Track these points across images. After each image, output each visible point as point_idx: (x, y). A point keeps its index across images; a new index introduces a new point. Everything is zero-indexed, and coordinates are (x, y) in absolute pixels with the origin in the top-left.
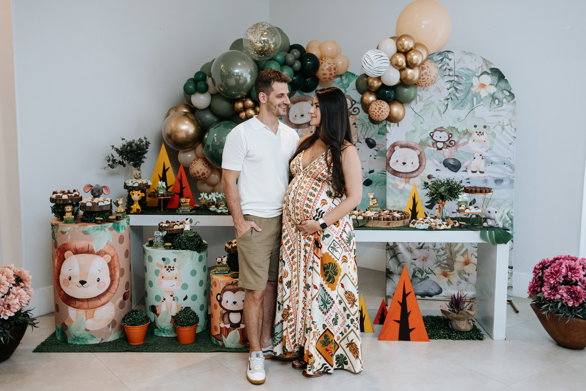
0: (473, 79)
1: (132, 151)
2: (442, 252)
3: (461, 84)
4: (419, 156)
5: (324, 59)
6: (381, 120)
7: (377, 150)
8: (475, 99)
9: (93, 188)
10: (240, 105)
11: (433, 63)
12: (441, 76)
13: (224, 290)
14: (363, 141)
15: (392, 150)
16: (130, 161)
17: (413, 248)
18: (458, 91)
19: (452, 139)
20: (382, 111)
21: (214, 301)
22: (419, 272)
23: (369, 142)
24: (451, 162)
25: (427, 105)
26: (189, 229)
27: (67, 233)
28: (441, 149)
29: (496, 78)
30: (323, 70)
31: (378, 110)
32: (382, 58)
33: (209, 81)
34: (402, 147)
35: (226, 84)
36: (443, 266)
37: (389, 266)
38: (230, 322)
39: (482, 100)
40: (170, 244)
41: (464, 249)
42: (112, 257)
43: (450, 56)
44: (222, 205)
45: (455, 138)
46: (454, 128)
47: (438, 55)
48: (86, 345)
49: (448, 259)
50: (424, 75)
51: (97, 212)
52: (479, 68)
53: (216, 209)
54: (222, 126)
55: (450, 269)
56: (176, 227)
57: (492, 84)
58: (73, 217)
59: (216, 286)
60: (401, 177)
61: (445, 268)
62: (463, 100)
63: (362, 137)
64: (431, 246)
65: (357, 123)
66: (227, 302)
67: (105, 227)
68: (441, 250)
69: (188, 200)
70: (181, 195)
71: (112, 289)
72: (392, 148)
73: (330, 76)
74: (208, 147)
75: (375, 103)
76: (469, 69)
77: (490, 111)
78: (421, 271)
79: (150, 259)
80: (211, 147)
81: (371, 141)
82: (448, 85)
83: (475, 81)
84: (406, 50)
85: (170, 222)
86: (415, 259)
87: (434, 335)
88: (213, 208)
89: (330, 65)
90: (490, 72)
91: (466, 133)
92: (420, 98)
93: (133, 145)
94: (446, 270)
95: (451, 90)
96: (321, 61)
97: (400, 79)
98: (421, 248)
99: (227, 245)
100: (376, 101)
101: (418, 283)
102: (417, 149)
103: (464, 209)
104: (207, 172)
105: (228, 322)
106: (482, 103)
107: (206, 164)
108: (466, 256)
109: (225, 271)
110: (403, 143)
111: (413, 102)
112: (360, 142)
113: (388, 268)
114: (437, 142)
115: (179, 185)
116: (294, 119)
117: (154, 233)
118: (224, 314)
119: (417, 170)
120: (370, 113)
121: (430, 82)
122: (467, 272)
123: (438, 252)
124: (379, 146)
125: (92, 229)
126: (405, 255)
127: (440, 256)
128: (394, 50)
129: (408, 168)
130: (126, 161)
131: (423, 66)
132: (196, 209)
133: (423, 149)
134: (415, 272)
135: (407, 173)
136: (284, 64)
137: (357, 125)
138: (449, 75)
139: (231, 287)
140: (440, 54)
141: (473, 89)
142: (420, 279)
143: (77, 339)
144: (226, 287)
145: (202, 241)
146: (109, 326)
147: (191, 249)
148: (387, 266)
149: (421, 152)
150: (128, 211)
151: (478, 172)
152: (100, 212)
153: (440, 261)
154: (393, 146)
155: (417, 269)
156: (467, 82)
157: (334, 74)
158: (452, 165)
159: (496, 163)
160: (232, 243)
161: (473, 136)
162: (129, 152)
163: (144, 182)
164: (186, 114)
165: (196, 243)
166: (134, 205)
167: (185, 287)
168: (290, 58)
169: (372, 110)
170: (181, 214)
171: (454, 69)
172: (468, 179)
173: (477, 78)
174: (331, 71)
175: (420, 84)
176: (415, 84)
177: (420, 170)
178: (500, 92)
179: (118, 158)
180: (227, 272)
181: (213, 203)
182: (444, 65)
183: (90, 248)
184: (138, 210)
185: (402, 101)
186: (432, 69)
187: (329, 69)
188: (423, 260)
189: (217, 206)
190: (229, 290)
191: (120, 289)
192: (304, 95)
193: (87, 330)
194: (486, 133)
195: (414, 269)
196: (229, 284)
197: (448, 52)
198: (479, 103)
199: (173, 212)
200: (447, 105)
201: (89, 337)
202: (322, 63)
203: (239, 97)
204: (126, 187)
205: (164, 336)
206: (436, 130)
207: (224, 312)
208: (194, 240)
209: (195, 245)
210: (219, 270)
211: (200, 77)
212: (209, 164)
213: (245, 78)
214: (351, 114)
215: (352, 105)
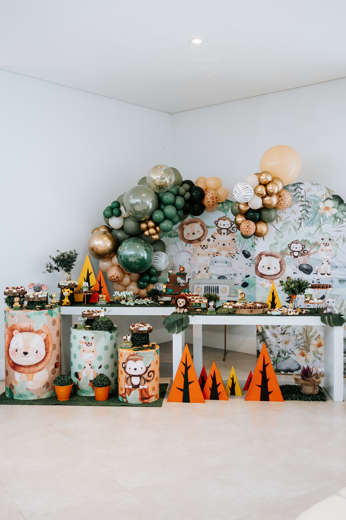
0: (320, 204)
1: (64, 260)
2: (300, 337)
3: (310, 207)
4: (280, 262)
5: (208, 191)
6: (249, 235)
7: (251, 260)
8: (321, 218)
9: (34, 286)
10: (144, 226)
11: (288, 192)
12: (295, 202)
13: (128, 360)
14: (241, 253)
15: (260, 258)
16: (63, 267)
17: (278, 333)
18: (308, 213)
19: (305, 249)
20: (250, 228)
21: (121, 368)
22: (283, 352)
23: (245, 253)
24: (305, 267)
25: (285, 224)
26: (103, 316)
27: (15, 317)
28: (297, 257)
29: (336, 203)
30: (207, 199)
31: (246, 227)
32: (248, 189)
33: (122, 208)
34: (267, 255)
35: (134, 210)
36: (302, 348)
37: (259, 348)
38: (132, 384)
39: (327, 219)
40: (89, 326)
41: (317, 335)
42: (47, 335)
43: (301, 186)
44: (130, 300)
45: (307, 248)
46: (306, 240)
47: (292, 186)
48: (27, 400)
49: (305, 342)
50: (281, 201)
51: (37, 302)
52: (324, 195)
53: (125, 302)
54: (131, 241)
55: (307, 350)
56: (94, 315)
57: (334, 206)
58: (20, 305)
59: (122, 357)
60: (267, 279)
61: (303, 349)
62: (312, 219)
63: (240, 250)
64: (292, 332)
65: (235, 239)
66: (130, 369)
67: (42, 313)
68: (299, 335)
69: (105, 296)
70: (100, 292)
71: (46, 359)
72: (259, 256)
73: (213, 204)
75: (244, 222)
76: (316, 196)
77: (334, 227)
78: (284, 352)
79: (75, 338)
80: (122, 257)
81: (246, 253)
82: (301, 208)
83: (321, 205)
84: (265, 182)
85: (91, 311)
86: (279, 343)
87: (288, 397)
88: (123, 302)
89: (213, 195)
90: (332, 198)
91: (316, 244)
92: (280, 219)
93: (65, 255)
94: (303, 351)
95: (303, 212)
96: (206, 192)
97: (263, 204)
98: (284, 333)
99: (131, 327)
100: (245, 221)
101: (282, 361)
102: (278, 257)
103: (309, 300)
104: (120, 276)
105: (130, 384)
106: (327, 222)
107: (119, 270)
108: (318, 340)
109: (129, 346)
110: (268, 253)
111: (275, 221)
112: (238, 253)
113: (258, 349)
114: (293, 251)
115: (99, 285)
116: (187, 236)
117: (78, 318)
118: (128, 378)
119: (279, 273)
120: (241, 230)
121: (286, 206)
122: (320, 352)
123: (297, 337)
124: (253, 257)
125: (33, 314)
126: (271, 339)
127: (299, 340)
128: (257, 183)
129: (272, 272)
130: (60, 267)
131: (280, 194)
132: (110, 302)
133: (283, 257)
134: (279, 353)
135: (271, 276)
136: (177, 195)
137: (235, 241)
138: (301, 201)
139: (133, 357)
140: (294, 185)
141: (320, 211)
142: (284, 358)
143: (21, 396)
144: (129, 357)
145: (113, 324)
146: (44, 386)
147: (105, 330)
148: (258, 348)
149: (281, 260)
150: (60, 304)
151: (326, 274)
152: (39, 302)
153: (299, 344)
154: (260, 255)
155: (281, 351)
156: (315, 206)
157: (215, 202)
158: (306, 269)
159: (339, 267)
160: (134, 326)
161: (321, 247)
162: (62, 261)
163: (73, 282)
164: (105, 233)
165: (109, 326)
166: (65, 300)
167: (100, 358)
168: (182, 190)
169: (242, 228)
170: (99, 306)
171: (305, 197)
172: (319, 280)
173: (323, 203)
174: (214, 199)
175: (279, 208)
176: (275, 208)
177: (281, 273)
178: (340, 213)
179: (55, 265)
180: (131, 347)
181: (124, 299)
182: (297, 194)
183: (31, 328)
184: (68, 303)
185: (266, 221)
186: (288, 197)
187: (212, 198)
188: (285, 343)
189: (127, 301)
190: (131, 359)
191: (52, 360)
192: (194, 218)
193: (28, 389)
194: (331, 244)
195: (278, 350)
196: (131, 355)
197: (300, 183)
198: (325, 222)
199: (94, 304)
200: (301, 223)
201: (29, 394)
202: (207, 194)
203: (143, 219)
204: (59, 286)
205: (84, 395)
206: (292, 243)
207: (128, 376)
208: (107, 324)
209: (108, 327)
210: (124, 345)
211: (115, 205)
212: (122, 270)
213: (148, 205)
214: (231, 232)
215: (232, 225)
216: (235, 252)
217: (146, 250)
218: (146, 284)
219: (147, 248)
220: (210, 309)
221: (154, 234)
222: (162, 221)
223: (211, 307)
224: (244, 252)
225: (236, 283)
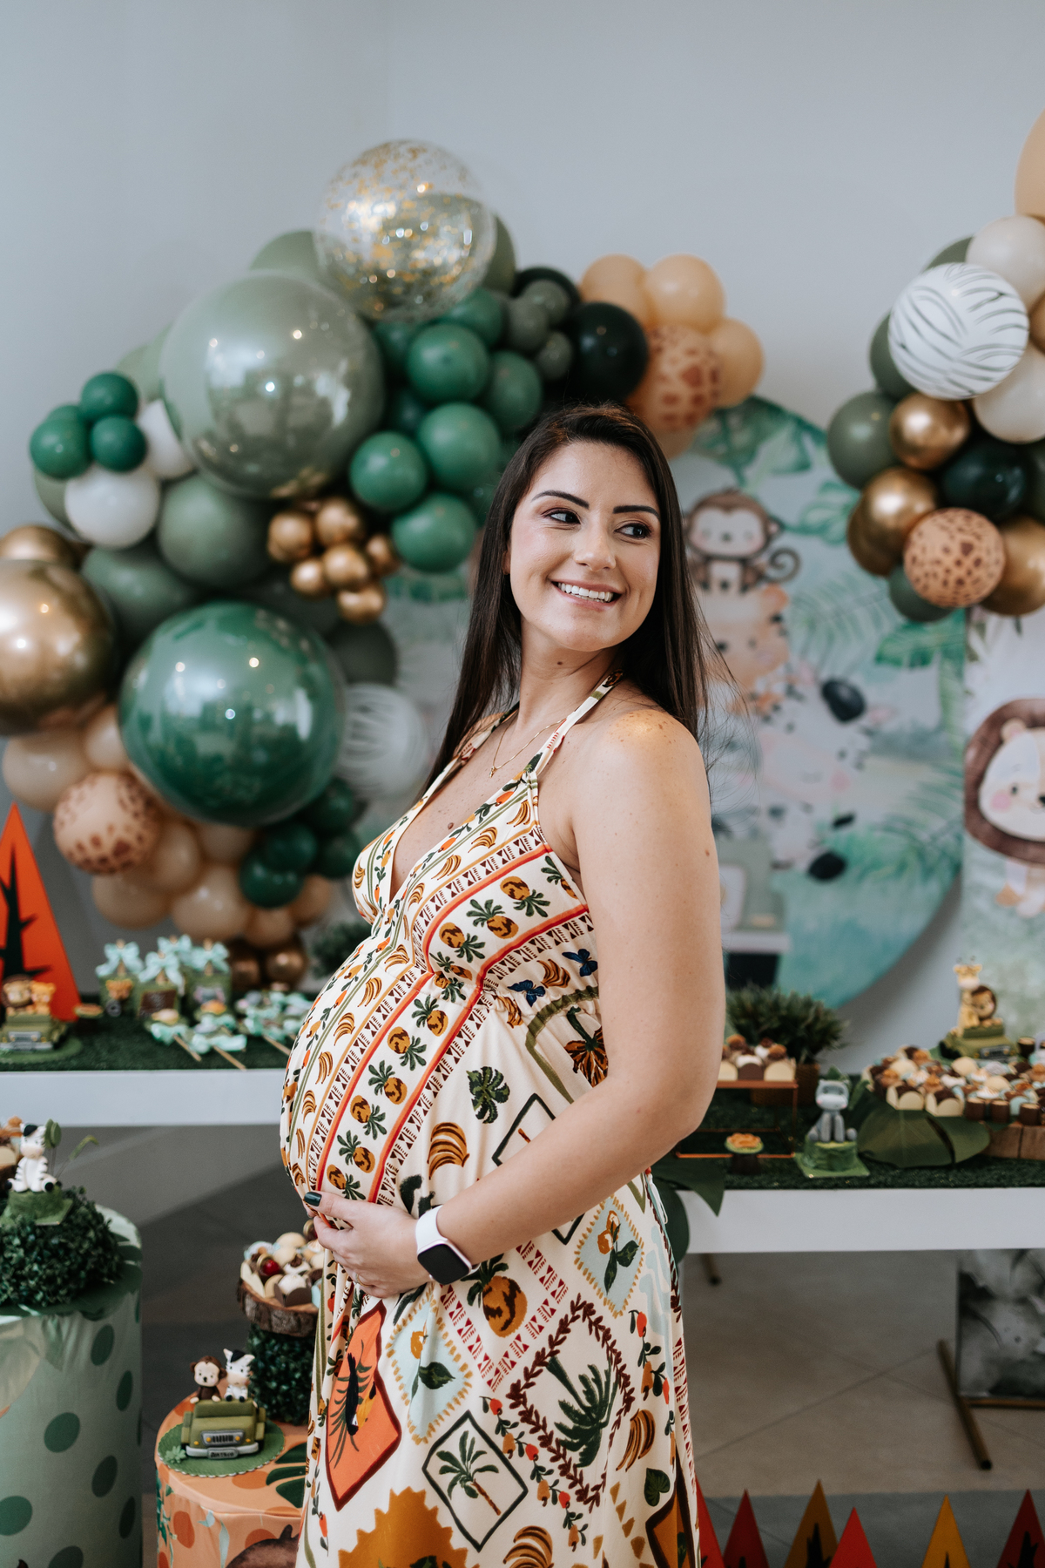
5: (665, 331)
7: (869, 733)
10: (288, 530)
14: (813, 694)
15: (993, 740)
20: (978, 562)
23: (838, 696)
30: (664, 379)
31: (956, 552)
33: (153, 420)
34: (1034, 723)
35: (235, 429)
44: (213, 1005)
53: (182, 1029)
54: (209, 624)
60: (1031, 861)
63: (808, 677)
65: (786, 612)
69: (45, 990)
72: (990, 729)
73: (694, 411)
74: (146, 723)
75: (941, 518)
80: (156, 725)
81: (844, 693)
88: (165, 1025)
89: (696, 360)
96: (653, 343)
99: (250, 1280)
104: (140, 838)
107: (133, 800)
109: (242, 1442)
110: (1042, 708)
112: (798, 696)
132: (83, 1029)
136: (502, 342)
137: (786, 626)
139: (280, 1556)
144: (250, 1559)
147: (51, 1306)
154: (997, 721)
164: (38, 573)
165: (82, 1266)
167: (14, 1516)
168: (525, 317)
174: (699, 384)
180: (253, 1447)
181: (170, 999)
187: (693, 376)
189: (188, 1010)
196: (269, 1542)
202: (659, 350)
203: (285, 491)
208: (68, 1251)
209: (72, 1275)
210: (207, 1437)
211: (103, 395)
212: (150, 803)
213: (324, 405)
214: (760, 577)
215: (768, 538)
216: (779, 689)
217: (308, 684)
218: (291, 878)
219: (315, 670)
220: (826, 1135)
221: (354, 586)
222: (411, 505)
223: (833, 1121)
224: (830, 692)
225: (781, 856)
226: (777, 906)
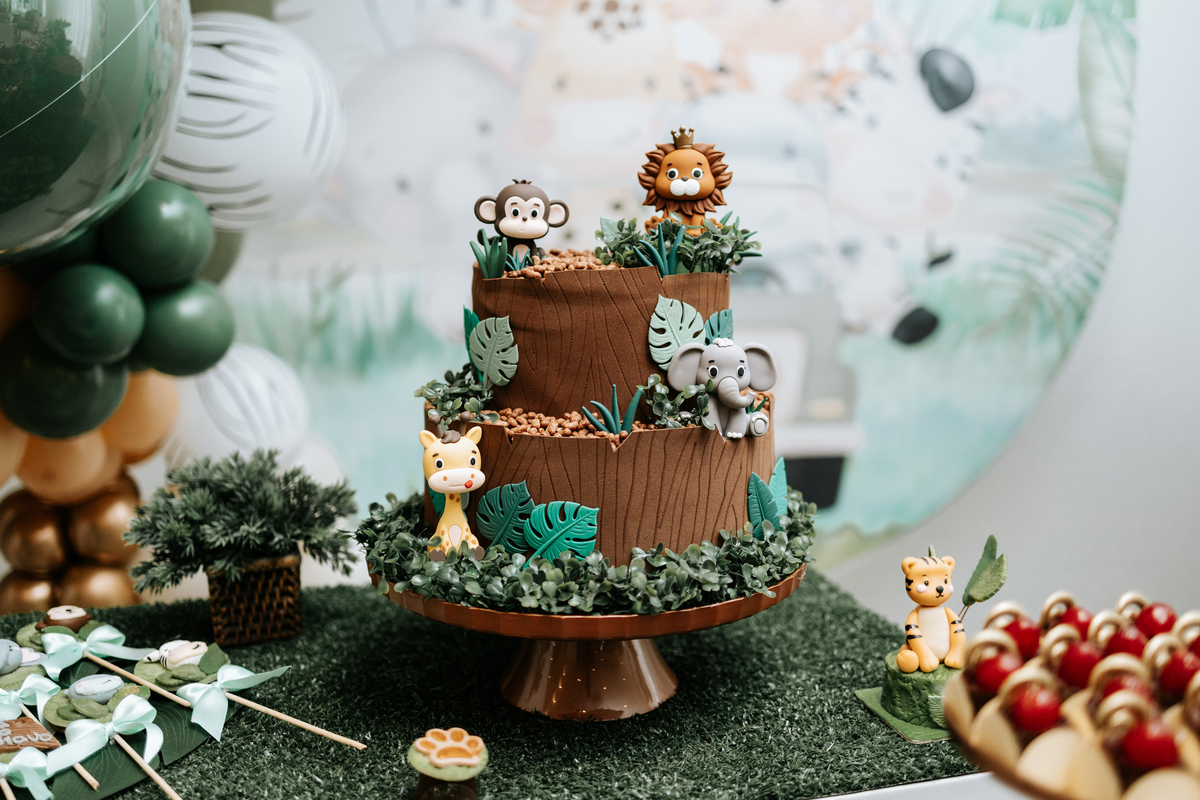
216: (858, 62)
224: (927, 67)
225: (852, 315)
226: (847, 387)
